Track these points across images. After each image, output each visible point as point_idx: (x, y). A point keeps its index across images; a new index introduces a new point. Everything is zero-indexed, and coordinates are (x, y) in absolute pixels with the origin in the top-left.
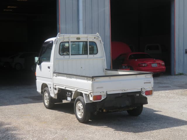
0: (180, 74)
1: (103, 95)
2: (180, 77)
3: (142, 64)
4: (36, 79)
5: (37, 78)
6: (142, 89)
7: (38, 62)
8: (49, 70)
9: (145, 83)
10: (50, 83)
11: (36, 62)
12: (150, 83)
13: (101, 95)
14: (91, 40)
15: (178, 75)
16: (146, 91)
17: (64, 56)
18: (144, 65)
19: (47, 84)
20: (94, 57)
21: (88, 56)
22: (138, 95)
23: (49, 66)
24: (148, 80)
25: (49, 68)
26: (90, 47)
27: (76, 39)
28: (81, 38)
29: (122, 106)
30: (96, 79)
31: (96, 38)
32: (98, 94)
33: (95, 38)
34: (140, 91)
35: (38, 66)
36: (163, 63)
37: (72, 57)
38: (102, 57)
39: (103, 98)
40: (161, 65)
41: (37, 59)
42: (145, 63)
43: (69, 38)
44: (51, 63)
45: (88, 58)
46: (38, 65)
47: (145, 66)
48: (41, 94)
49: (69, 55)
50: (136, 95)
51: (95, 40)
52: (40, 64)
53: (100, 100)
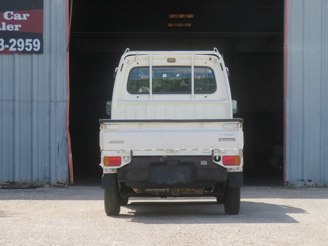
1: (125, 157)
6: (213, 151)
9: (220, 140)
12: (234, 140)
13: (120, 157)
16: (224, 157)
17: (138, 95)
20: (206, 99)
21: (191, 97)
22: (204, 163)
24: (229, 135)
29: (169, 183)
30: (109, 125)
31: (212, 60)
32: (115, 154)
33: (210, 59)
34: (210, 154)
37: (154, 97)
38: (225, 100)
39: (123, 164)
45: (191, 101)
49: (148, 93)
50: (200, 163)
51: (210, 64)
53: (118, 166)
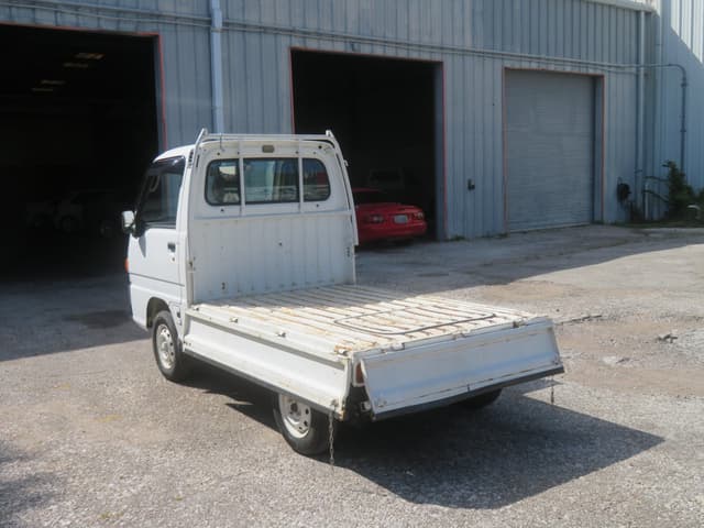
0: (458, 239)
2: (458, 245)
3: (373, 216)
4: (129, 283)
5: (132, 278)
7: (134, 226)
8: (172, 254)
10: (177, 299)
11: (127, 226)
14: (309, 154)
15: (452, 240)
18: (375, 219)
19: (168, 302)
20: (318, 209)
21: (299, 207)
23: (173, 241)
25: (172, 247)
26: (307, 176)
27: (260, 149)
28: (276, 149)
31: (323, 149)
33: (320, 147)
35: (133, 242)
36: (420, 214)
37: (247, 210)
38: (343, 209)
40: (417, 218)
41: (129, 217)
42: (378, 216)
43: (237, 146)
44: (179, 233)
45: (299, 213)
46: (135, 236)
47: (378, 222)
48: (146, 330)
51: (320, 155)
52: (139, 233)
